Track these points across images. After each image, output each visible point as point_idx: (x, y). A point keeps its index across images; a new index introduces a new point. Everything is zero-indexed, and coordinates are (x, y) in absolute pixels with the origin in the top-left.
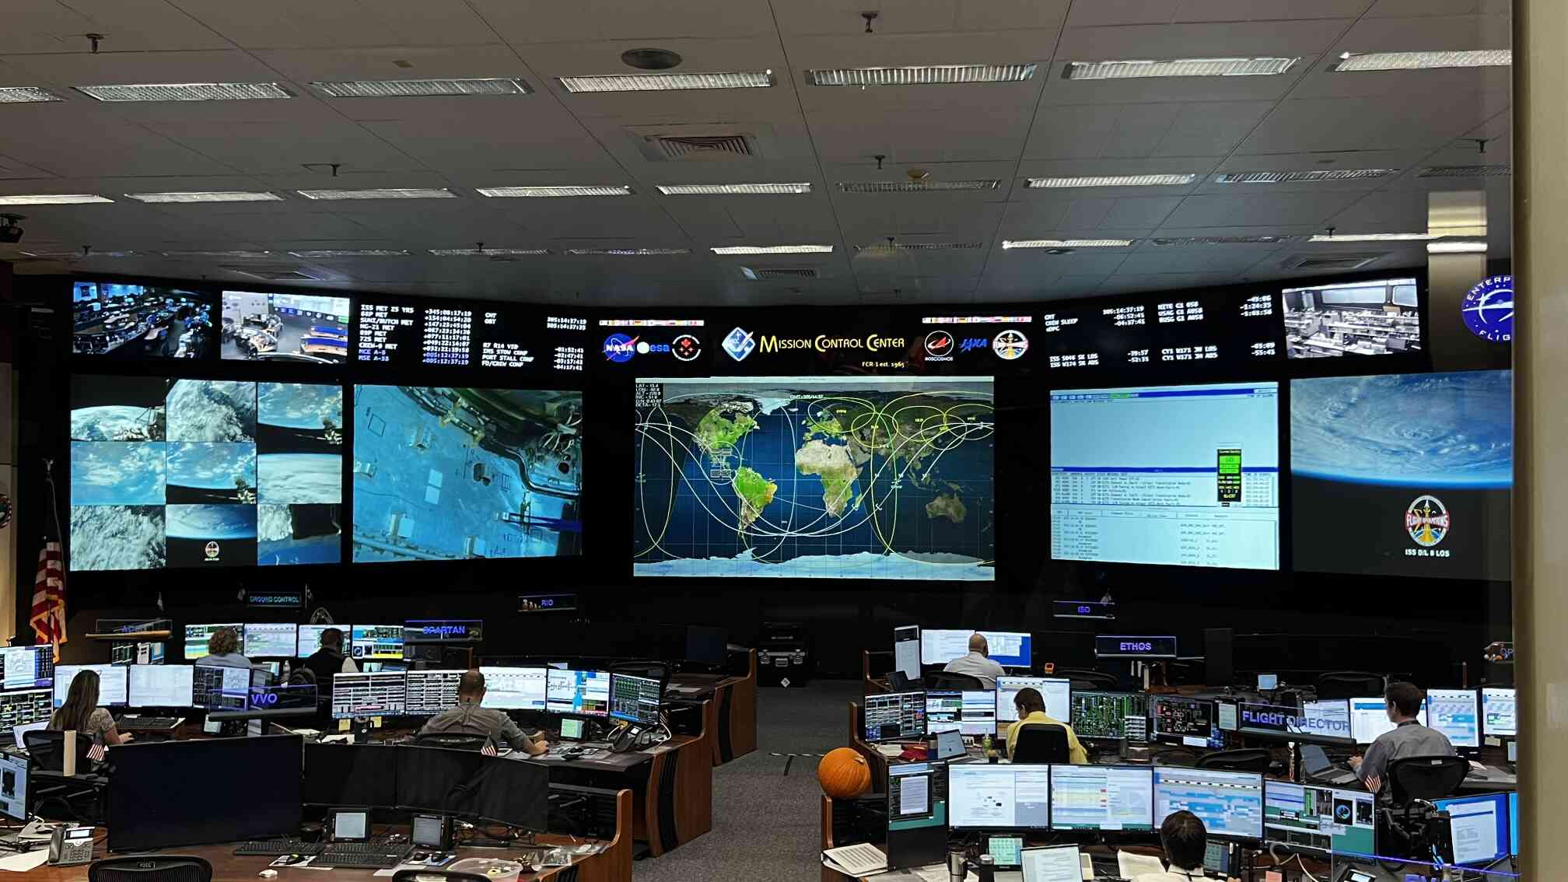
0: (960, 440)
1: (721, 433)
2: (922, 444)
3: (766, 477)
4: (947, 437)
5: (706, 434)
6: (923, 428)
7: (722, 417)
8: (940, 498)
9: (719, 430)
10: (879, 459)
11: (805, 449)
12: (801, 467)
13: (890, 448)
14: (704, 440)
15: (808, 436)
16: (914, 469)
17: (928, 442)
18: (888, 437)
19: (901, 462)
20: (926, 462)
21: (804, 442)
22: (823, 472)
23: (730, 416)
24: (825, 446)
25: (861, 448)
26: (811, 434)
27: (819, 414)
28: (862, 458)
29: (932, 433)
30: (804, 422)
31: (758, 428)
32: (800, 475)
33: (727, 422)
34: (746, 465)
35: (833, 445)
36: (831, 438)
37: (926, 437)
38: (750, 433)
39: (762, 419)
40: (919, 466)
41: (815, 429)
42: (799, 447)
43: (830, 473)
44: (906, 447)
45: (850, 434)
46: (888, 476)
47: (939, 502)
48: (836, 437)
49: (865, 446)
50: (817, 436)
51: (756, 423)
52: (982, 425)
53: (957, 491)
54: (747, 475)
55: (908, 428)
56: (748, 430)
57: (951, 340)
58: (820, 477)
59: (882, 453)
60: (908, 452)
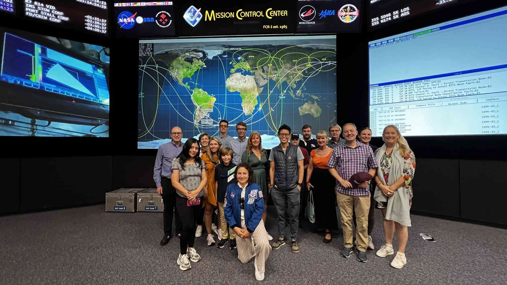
0: (318, 71)
1: (185, 70)
2: (296, 74)
3: (210, 93)
4: (310, 70)
5: (177, 71)
6: (297, 65)
7: (186, 61)
8: (306, 103)
9: (184, 68)
10: (272, 83)
11: (231, 78)
12: (229, 88)
13: (279, 76)
14: (176, 73)
15: (233, 70)
16: (292, 88)
17: (300, 73)
18: (278, 71)
19: (285, 84)
20: (299, 84)
21: (231, 74)
22: (242, 90)
23: (190, 60)
24: (243, 76)
25: (262, 77)
26: (235, 69)
27: (239, 58)
28: (263, 82)
29: (302, 68)
30: (231, 63)
31: (205, 66)
32: (228, 92)
33: (188, 64)
34: (199, 87)
35: (247, 75)
36: (246, 71)
37: (298, 70)
38: (201, 70)
39: (208, 62)
40: (295, 86)
41: (237, 66)
42: (228, 77)
43: (245, 90)
44: (287, 76)
45: (257, 69)
46: (278, 92)
47: (306, 106)
48: (249, 71)
49: (265, 76)
50: (238, 71)
51: (204, 64)
52: (330, 63)
53: (316, 99)
54: (199, 92)
55: (288, 65)
56: (200, 68)
57: (314, 11)
58: (239, 93)
59: (274, 79)
60: (289, 78)
